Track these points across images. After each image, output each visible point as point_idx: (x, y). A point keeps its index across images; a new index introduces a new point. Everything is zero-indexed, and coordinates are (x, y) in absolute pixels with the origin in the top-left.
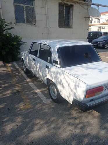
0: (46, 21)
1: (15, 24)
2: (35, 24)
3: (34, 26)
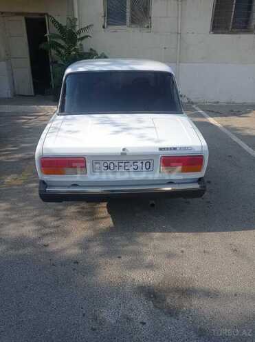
0: (178, 18)
1: (104, 27)
2: (148, 27)
3: (147, 30)
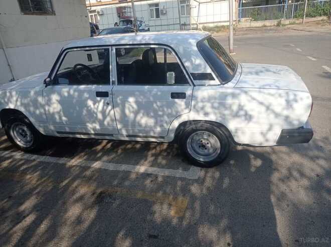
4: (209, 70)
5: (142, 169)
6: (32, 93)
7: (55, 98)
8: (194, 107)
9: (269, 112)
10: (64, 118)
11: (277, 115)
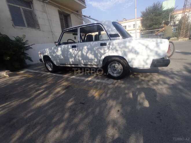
4: (117, 32)
5: (90, 79)
6: (53, 48)
7: (59, 49)
8: (111, 48)
9: (147, 49)
10: (62, 57)
11: (151, 51)
